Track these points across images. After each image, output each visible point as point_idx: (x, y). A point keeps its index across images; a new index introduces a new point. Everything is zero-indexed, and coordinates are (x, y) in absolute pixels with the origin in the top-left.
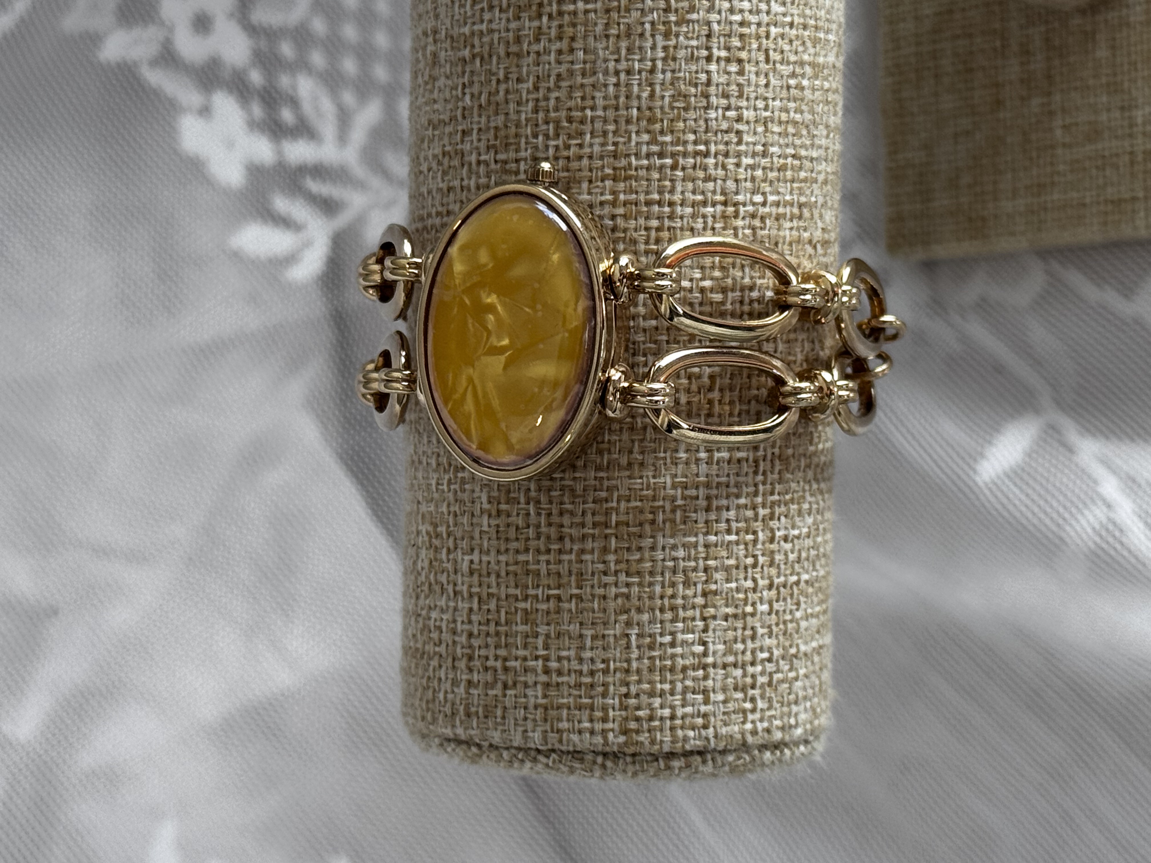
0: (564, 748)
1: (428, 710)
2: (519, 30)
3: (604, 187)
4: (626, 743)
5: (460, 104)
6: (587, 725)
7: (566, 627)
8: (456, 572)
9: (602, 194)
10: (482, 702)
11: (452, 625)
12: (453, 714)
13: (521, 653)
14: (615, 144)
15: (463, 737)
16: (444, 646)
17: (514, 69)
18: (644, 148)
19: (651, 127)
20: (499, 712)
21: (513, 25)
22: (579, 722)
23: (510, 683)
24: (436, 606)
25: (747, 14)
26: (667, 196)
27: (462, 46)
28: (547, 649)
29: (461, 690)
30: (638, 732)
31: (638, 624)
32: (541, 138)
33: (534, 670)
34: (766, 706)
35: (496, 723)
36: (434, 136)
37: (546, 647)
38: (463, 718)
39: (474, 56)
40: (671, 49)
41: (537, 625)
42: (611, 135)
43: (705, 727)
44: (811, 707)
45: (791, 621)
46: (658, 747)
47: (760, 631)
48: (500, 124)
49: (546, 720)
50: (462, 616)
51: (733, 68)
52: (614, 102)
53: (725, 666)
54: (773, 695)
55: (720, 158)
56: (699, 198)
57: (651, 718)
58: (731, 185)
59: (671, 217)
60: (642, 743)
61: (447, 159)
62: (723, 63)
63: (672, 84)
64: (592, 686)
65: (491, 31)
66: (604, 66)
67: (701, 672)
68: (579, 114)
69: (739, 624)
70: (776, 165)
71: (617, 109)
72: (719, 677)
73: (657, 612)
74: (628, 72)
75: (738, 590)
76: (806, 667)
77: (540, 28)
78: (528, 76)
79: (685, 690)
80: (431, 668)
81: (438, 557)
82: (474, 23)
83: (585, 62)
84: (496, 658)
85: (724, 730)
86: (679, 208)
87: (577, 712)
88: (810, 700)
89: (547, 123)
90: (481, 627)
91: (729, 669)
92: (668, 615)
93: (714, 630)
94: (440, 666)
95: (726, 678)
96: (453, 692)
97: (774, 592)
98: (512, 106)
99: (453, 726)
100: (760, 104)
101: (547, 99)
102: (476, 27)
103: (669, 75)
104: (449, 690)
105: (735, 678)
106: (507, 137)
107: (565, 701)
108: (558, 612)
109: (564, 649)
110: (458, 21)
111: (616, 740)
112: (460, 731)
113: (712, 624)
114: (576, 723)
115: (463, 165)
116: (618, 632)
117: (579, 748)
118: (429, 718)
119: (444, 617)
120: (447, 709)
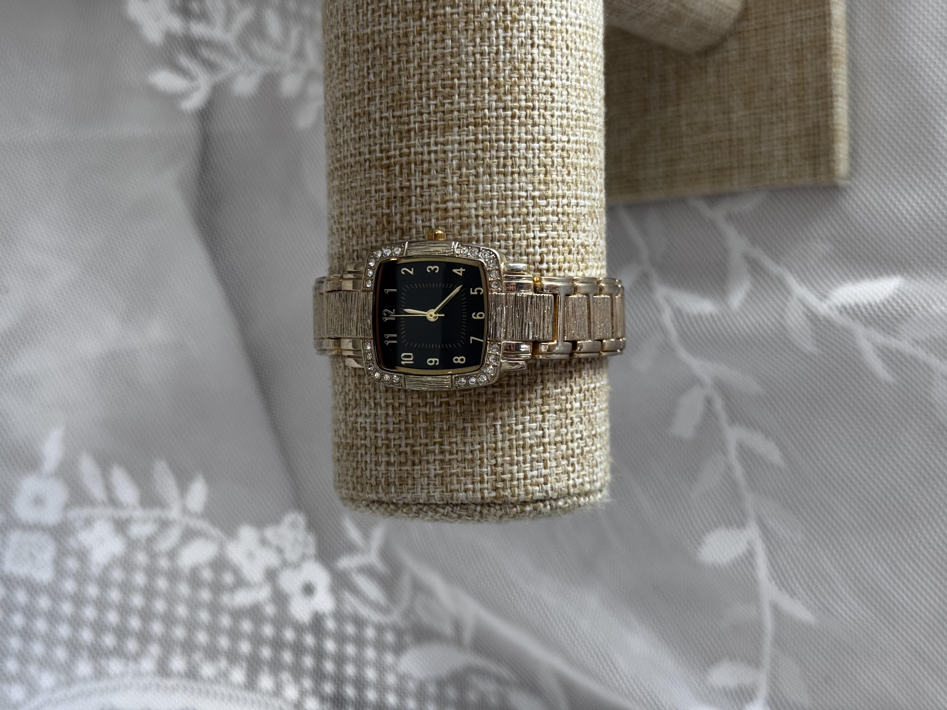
0: (454, 502)
1: (358, 483)
2: (406, 28)
3: (469, 131)
4: (495, 497)
5: (366, 80)
6: (470, 486)
7: (453, 423)
8: (375, 391)
9: (467, 135)
10: (397, 476)
11: (373, 426)
12: (377, 484)
13: (424, 441)
14: (474, 102)
15: (384, 499)
16: (368, 439)
17: (404, 54)
18: (494, 104)
19: (497, 91)
20: (410, 481)
21: (402, 25)
22: (465, 484)
23: (417, 461)
24: (361, 414)
25: (554, 16)
26: (509, 136)
27: (366, 42)
29: (383, 468)
30: (504, 489)
31: (501, 418)
32: (424, 100)
33: (434, 452)
34: (580, 468)
35: (408, 489)
36: (347, 104)
37: (441, 437)
38: (384, 486)
39: (375, 48)
40: (509, 39)
41: (434, 423)
42: (472, 96)
43: (545, 484)
45: (592, 413)
46: (516, 498)
47: (576, 420)
48: (395, 91)
49: (442, 484)
50: (381, 419)
51: (548, 52)
52: (473, 74)
53: (556, 444)
54: (584, 461)
55: (542, 111)
56: (530, 137)
57: (512, 480)
58: (549, 129)
59: (513, 150)
60: (506, 496)
61: (357, 119)
62: (541, 48)
63: (510, 62)
64: (472, 460)
65: (386, 30)
66: (465, 50)
67: (541, 448)
68: (450, 82)
69: (562, 415)
70: (575, 117)
71: (475, 78)
72: (553, 451)
73: (513, 409)
74: (482, 54)
75: (562, 394)
77: (421, 26)
78: (414, 58)
79: (532, 460)
80: (359, 455)
82: (374, 26)
83: (452, 48)
84: (407, 445)
85: (557, 485)
86: (517, 144)
87: (463, 478)
89: (428, 89)
90: (395, 426)
91: (558, 445)
92: (520, 412)
93: (548, 420)
94: (366, 453)
95: (556, 451)
96: (376, 470)
97: (582, 395)
98: (404, 79)
99: (377, 493)
100: (564, 76)
101: (428, 73)
102: (376, 28)
103: (508, 55)
104: (373, 469)
105: (562, 451)
106: (401, 100)
107: (455, 471)
108: (449, 413)
109: (453, 437)
110: (362, 25)
111: (489, 495)
112: (382, 495)
113: (547, 416)
114: (463, 485)
115: (370, 121)
116: (488, 424)
117: (466, 502)
118: (359, 488)
119: (368, 421)
120: (373, 482)
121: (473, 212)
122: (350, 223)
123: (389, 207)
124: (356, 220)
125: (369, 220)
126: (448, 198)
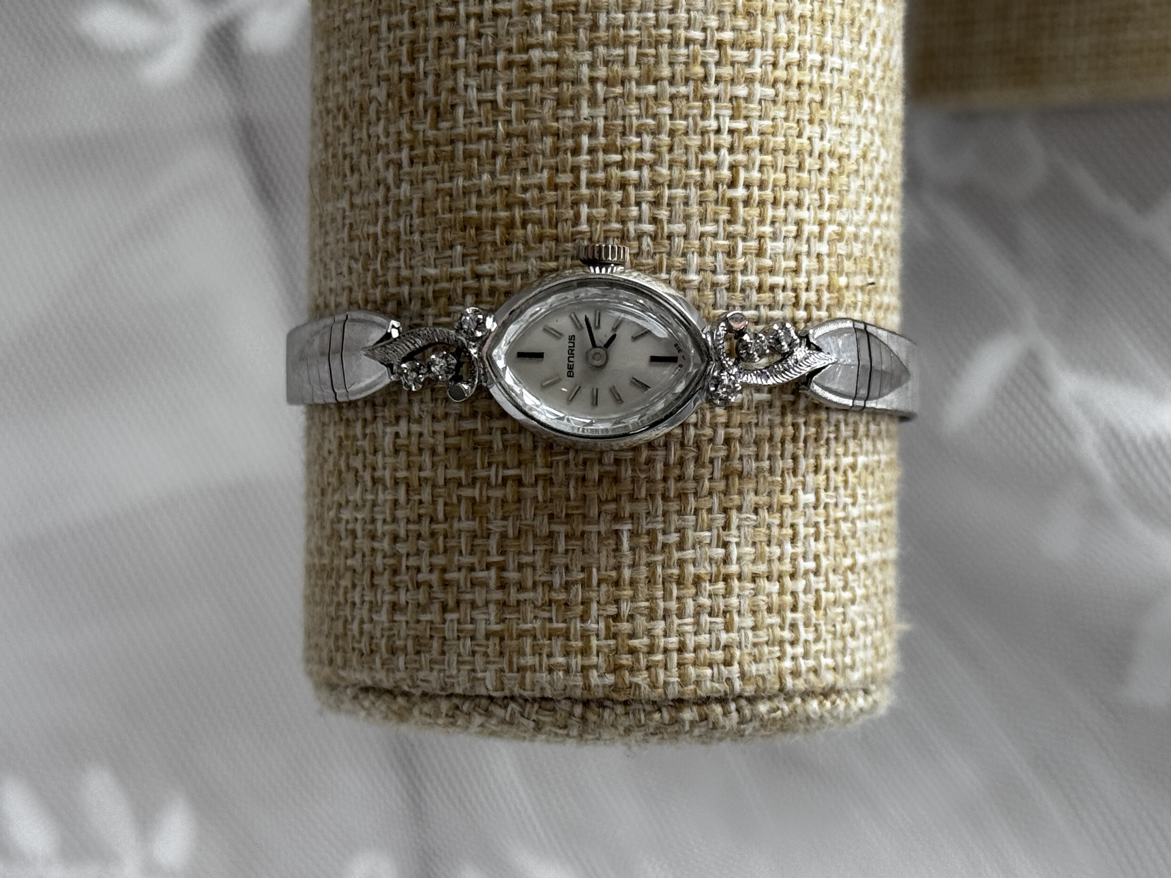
0: (527, 694)
1: (338, 649)
4: (615, 687)
6: (560, 660)
7: (529, 522)
8: (375, 452)
10: (412, 633)
11: (369, 527)
12: (372, 651)
13: (467, 560)
15: (387, 684)
16: (359, 556)
20: (436, 644)
22: (550, 655)
23: (451, 603)
24: (348, 502)
28: (503, 553)
29: (383, 617)
30: (632, 670)
31: (632, 517)
33: (484, 584)
34: (811, 637)
35: (432, 661)
38: (385, 656)
41: (488, 521)
43: (727, 663)
44: (873, 643)
45: (845, 519)
47: (802, 531)
49: (502, 654)
50: (384, 512)
53: (754, 578)
54: (822, 622)
57: (651, 650)
60: (638, 686)
64: (567, 604)
67: (721, 585)
69: (774, 519)
72: (746, 593)
73: (659, 499)
75: (771, 471)
76: (865, 586)
79: (699, 610)
80: (341, 591)
81: (351, 433)
84: (432, 568)
85: (753, 669)
87: (546, 642)
88: (871, 634)
90: (412, 527)
91: (760, 582)
92: (674, 506)
93: (739, 527)
94: (354, 586)
95: (755, 595)
96: (371, 620)
97: (821, 477)
99: (372, 669)
104: (366, 619)
105: (769, 595)
107: (529, 626)
108: (519, 500)
109: (527, 554)
111: (600, 681)
112: (381, 675)
113: (736, 518)
114: (545, 656)
116: (603, 528)
117: (548, 694)
118: (339, 660)
119: (359, 516)
120: (364, 645)
121: (585, 70)
122: (341, 99)
123: (413, 60)
124: (351, 92)
125: (375, 91)
126: (532, 40)
